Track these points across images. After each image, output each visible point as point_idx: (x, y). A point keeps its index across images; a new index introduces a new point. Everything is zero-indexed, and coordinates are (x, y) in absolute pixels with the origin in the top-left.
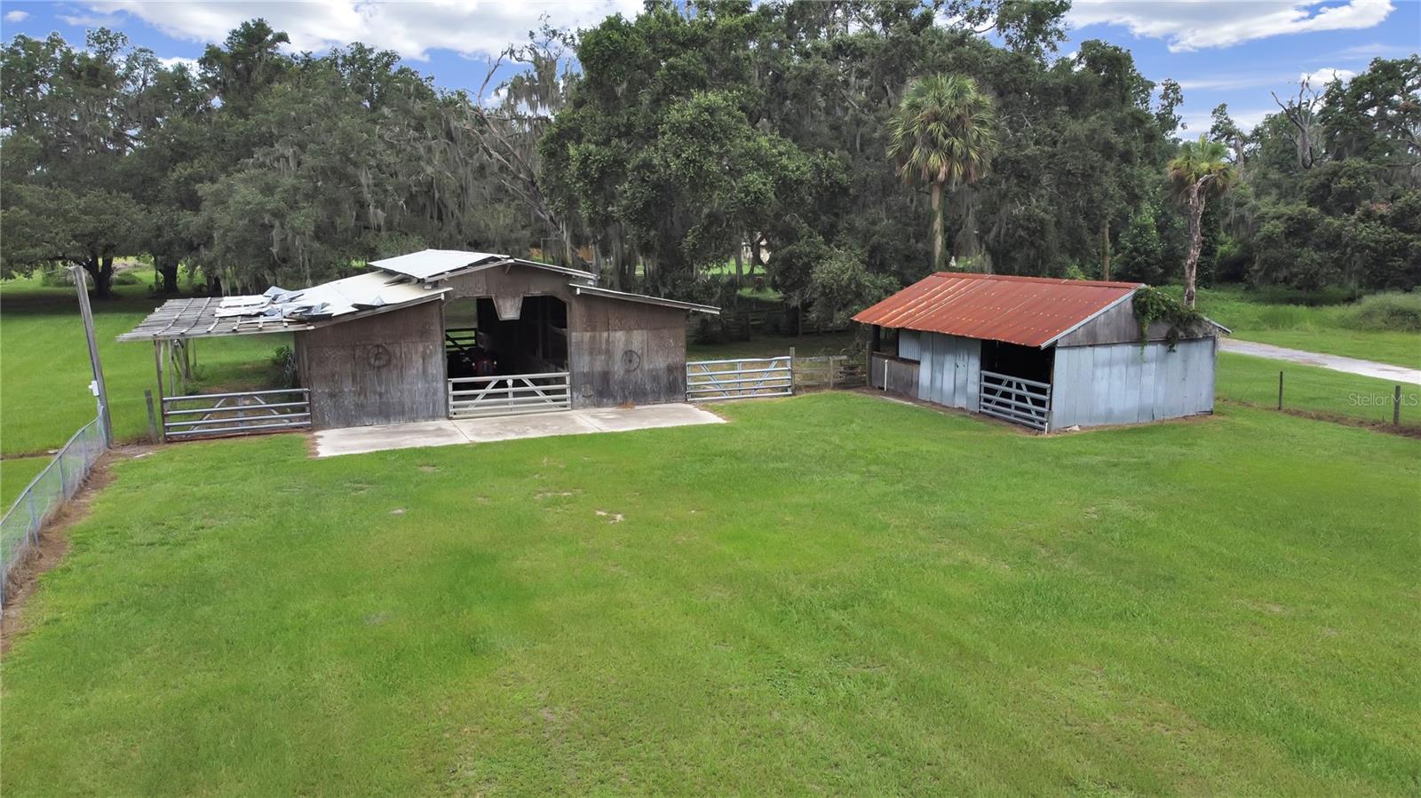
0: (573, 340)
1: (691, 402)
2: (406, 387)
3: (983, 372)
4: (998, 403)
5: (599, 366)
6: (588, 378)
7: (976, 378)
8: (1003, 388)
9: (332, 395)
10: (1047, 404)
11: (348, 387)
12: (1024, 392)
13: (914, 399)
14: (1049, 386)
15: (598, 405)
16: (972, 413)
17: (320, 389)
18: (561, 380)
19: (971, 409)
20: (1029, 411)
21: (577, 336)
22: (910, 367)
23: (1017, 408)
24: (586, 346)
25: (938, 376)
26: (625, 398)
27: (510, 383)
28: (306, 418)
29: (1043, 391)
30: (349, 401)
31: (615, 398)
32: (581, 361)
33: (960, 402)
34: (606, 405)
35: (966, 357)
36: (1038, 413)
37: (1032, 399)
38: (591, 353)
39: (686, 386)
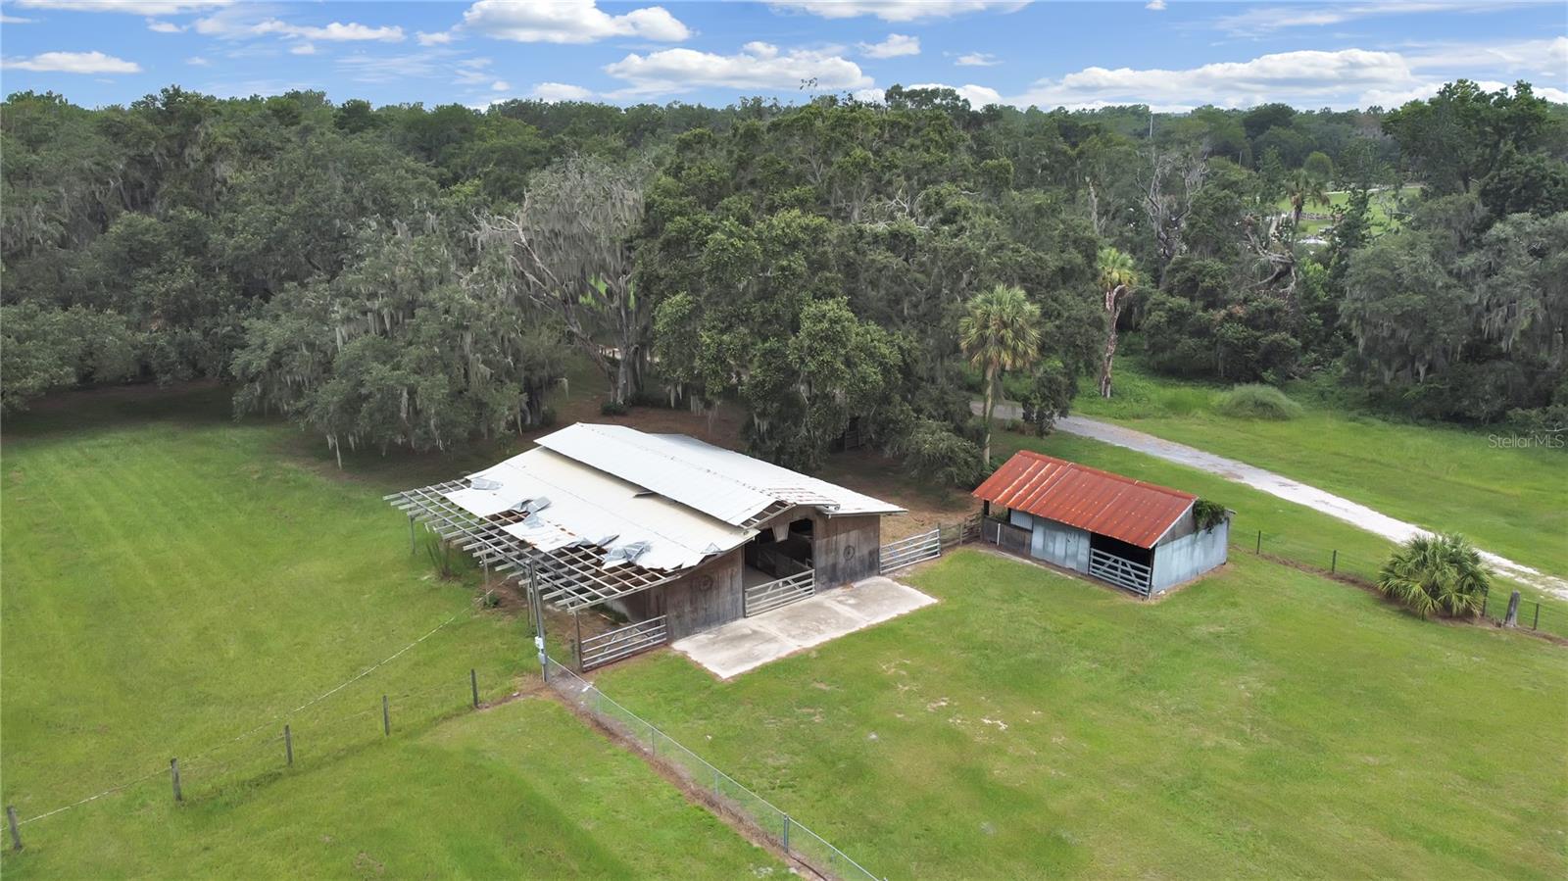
0: (817, 545)
1: (884, 575)
2: (720, 601)
3: (1093, 549)
4: (1105, 571)
5: (831, 561)
6: (824, 571)
7: (1086, 552)
8: (1110, 562)
9: (678, 617)
10: (1148, 580)
11: (687, 608)
12: (1129, 569)
13: (1028, 557)
14: (1150, 569)
15: (830, 587)
16: (1082, 574)
17: (672, 614)
18: (810, 576)
19: (1081, 571)
20: (1133, 582)
21: (819, 543)
22: (1023, 533)
23: (1122, 577)
24: (823, 549)
25: (1051, 544)
26: (845, 580)
27: (781, 584)
28: (663, 637)
29: (1146, 572)
30: (687, 618)
31: (839, 580)
32: (821, 560)
33: (1070, 564)
34: (835, 587)
35: (1077, 537)
36: (1140, 584)
37: (1135, 574)
38: (827, 553)
39: (879, 562)
